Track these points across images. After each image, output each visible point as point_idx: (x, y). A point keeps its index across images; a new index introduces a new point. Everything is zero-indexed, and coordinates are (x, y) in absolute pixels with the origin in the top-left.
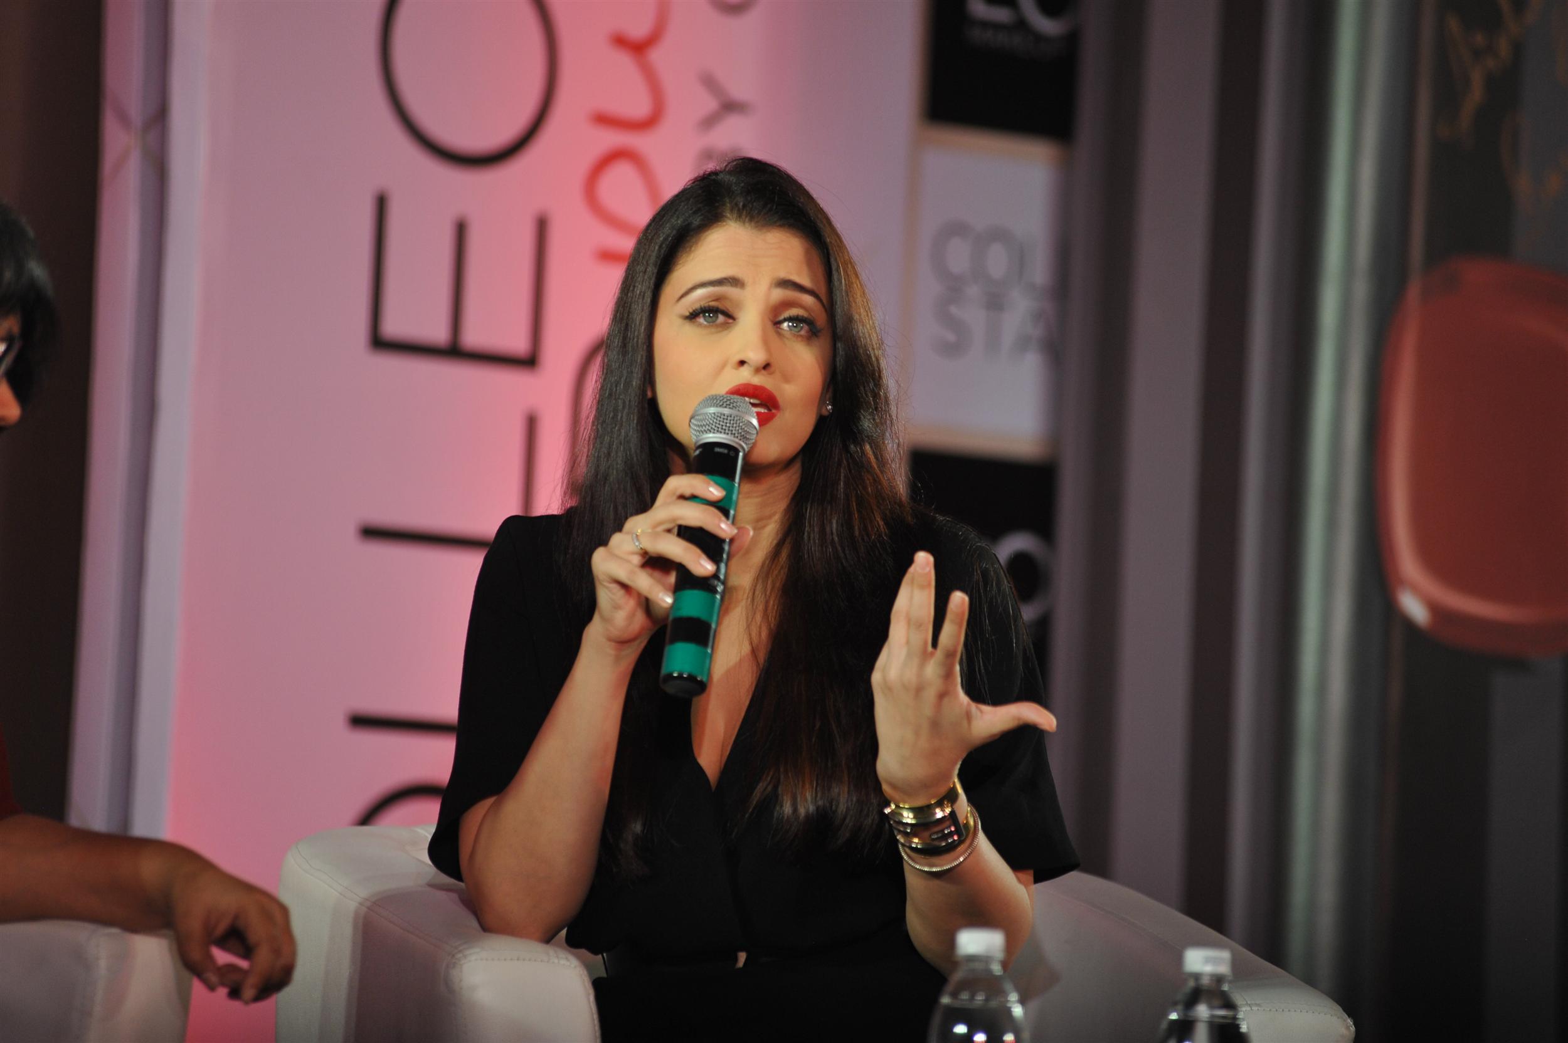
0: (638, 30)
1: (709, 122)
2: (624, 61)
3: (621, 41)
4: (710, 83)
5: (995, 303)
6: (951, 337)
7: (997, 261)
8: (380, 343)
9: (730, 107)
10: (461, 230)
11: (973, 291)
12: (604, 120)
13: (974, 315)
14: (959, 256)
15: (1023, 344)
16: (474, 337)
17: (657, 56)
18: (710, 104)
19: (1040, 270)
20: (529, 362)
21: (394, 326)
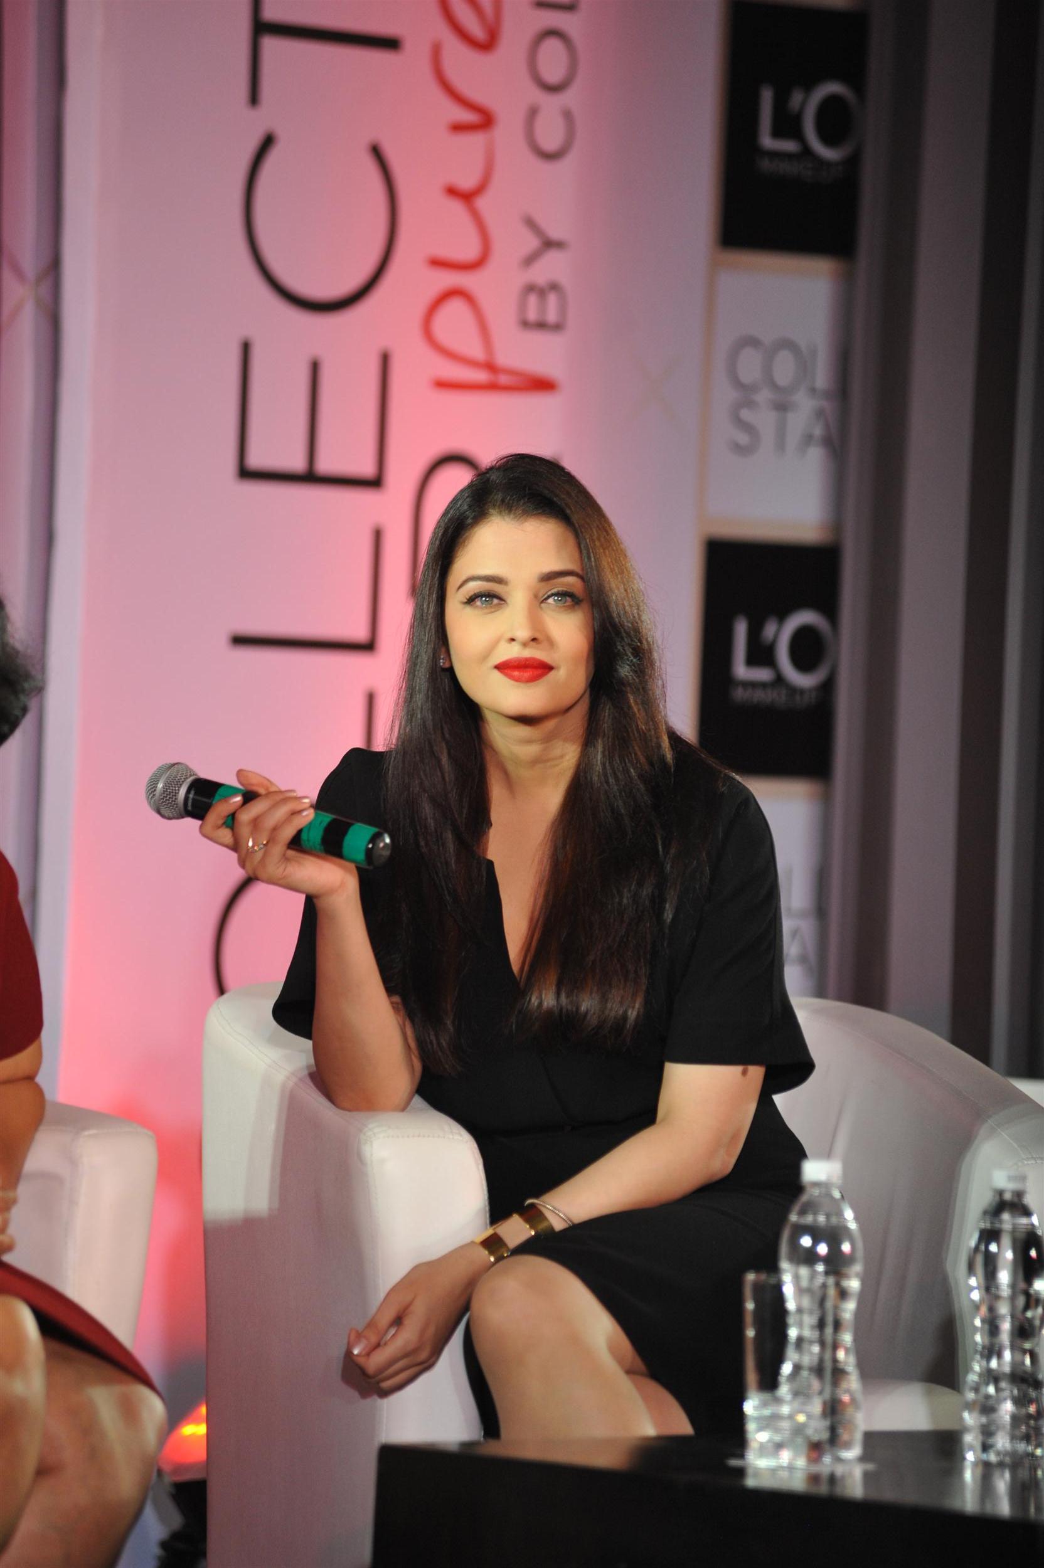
0: (467, 182)
1: (530, 260)
2: (456, 208)
3: (452, 192)
4: (531, 223)
5: (782, 407)
6: (743, 439)
7: (785, 369)
8: (246, 473)
9: (549, 244)
10: (315, 368)
11: (764, 396)
12: (438, 263)
13: (764, 419)
14: (750, 366)
15: (808, 439)
16: (326, 464)
17: (483, 203)
18: (532, 243)
19: (822, 376)
20: (375, 483)
21: (256, 459)
